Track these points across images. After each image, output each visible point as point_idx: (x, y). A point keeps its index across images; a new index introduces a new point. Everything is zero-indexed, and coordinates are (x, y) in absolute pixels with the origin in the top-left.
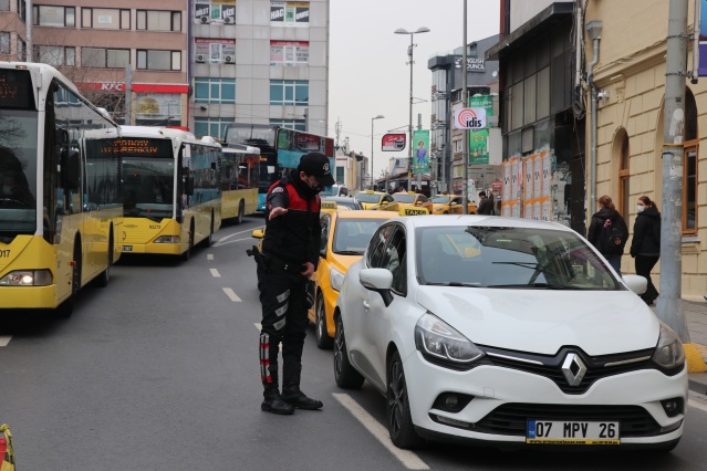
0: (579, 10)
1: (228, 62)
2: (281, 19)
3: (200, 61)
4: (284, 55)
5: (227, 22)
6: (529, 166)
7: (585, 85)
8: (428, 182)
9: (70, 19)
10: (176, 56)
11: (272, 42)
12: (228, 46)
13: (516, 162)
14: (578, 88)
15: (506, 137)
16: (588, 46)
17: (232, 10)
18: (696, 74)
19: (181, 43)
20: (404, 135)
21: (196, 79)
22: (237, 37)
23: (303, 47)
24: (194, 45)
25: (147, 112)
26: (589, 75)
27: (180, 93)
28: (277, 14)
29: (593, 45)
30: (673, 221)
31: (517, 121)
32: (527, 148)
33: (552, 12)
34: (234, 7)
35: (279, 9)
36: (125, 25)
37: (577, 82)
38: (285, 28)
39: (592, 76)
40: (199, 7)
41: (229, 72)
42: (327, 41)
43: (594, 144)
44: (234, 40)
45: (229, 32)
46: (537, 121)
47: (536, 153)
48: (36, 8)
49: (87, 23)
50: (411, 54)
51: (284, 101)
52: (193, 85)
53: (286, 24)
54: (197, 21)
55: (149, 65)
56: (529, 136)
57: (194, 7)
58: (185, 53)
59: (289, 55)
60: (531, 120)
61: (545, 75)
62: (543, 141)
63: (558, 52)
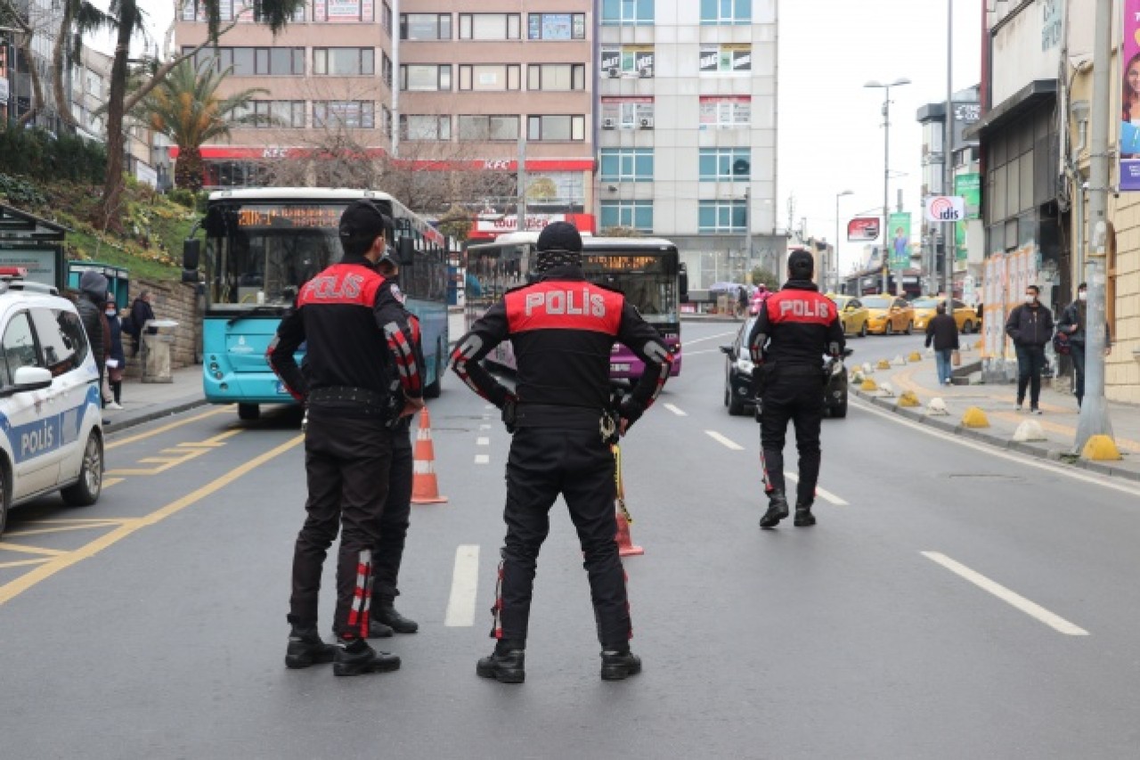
0: (1063, 88)
1: (645, 127)
2: (713, 67)
3: (608, 127)
4: (718, 116)
5: (643, 74)
6: (1013, 264)
7: (1070, 173)
8: (918, 278)
9: (445, 81)
10: (578, 122)
11: (703, 98)
12: (643, 105)
13: (999, 259)
14: (1062, 177)
15: (988, 230)
16: (1073, 129)
17: (649, 59)
18: (1117, 189)
19: (584, 105)
20: (877, 220)
21: (604, 150)
22: (656, 93)
23: (742, 104)
24: (601, 106)
25: (541, 196)
26: (1074, 160)
27: (582, 171)
28: (709, 61)
29: (1078, 127)
30: (1096, 324)
31: (999, 212)
32: (1011, 244)
33: (1032, 92)
34: (652, 54)
35: (711, 54)
36: (513, 85)
37: (1061, 170)
38: (719, 80)
39: (1078, 163)
40: (606, 56)
41: (645, 139)
42: (775, 95)
43: (1081, 240)
44: (652, 98)
45: (645, 87)
46: (1020, 212)
47: (1020, 250)
48: (403, 69)
49: (465, 85)
50: (886, 114)
51: (718, 176)
52: (599, 158)
53: (721, 73)
54: (603, 75)
55: (544, 134)
56: (1012, 228)
57: (600, 57)
58: (589, 118)
59: (724, 115)
60: (1014, 211)
61: (1029, 159)
62: (1028, 236)
63: (1042, 134)
